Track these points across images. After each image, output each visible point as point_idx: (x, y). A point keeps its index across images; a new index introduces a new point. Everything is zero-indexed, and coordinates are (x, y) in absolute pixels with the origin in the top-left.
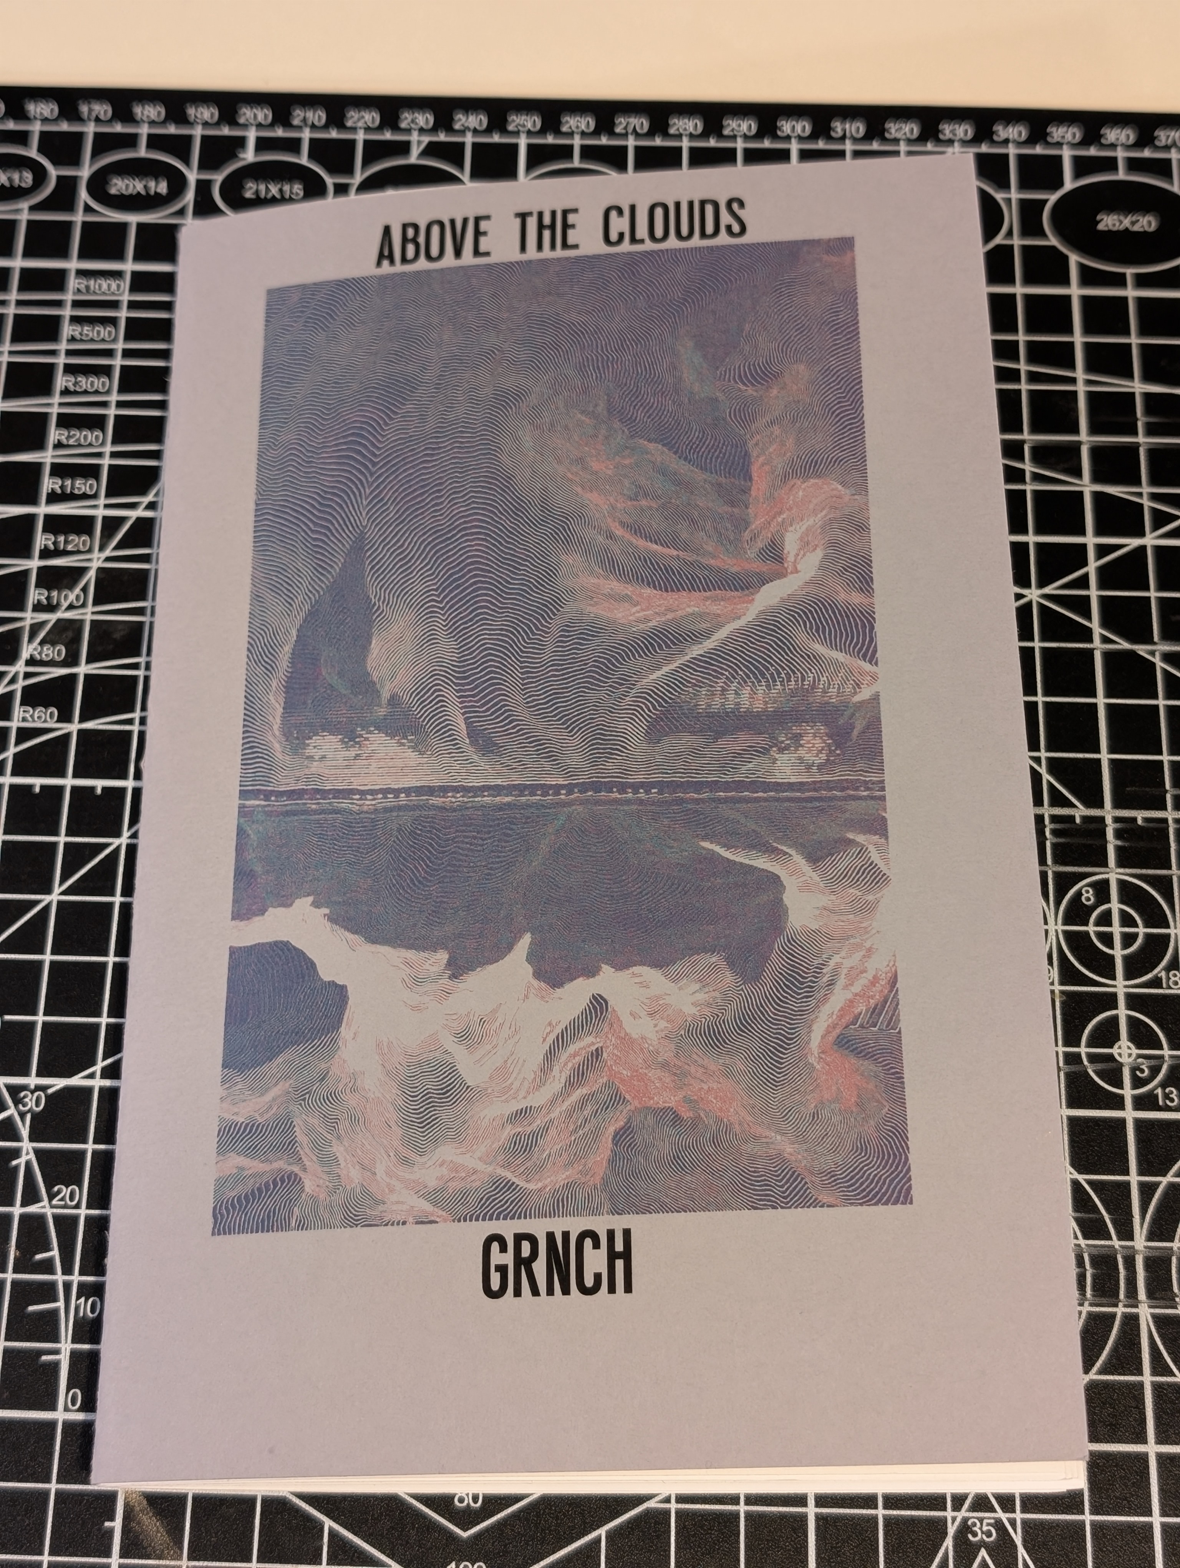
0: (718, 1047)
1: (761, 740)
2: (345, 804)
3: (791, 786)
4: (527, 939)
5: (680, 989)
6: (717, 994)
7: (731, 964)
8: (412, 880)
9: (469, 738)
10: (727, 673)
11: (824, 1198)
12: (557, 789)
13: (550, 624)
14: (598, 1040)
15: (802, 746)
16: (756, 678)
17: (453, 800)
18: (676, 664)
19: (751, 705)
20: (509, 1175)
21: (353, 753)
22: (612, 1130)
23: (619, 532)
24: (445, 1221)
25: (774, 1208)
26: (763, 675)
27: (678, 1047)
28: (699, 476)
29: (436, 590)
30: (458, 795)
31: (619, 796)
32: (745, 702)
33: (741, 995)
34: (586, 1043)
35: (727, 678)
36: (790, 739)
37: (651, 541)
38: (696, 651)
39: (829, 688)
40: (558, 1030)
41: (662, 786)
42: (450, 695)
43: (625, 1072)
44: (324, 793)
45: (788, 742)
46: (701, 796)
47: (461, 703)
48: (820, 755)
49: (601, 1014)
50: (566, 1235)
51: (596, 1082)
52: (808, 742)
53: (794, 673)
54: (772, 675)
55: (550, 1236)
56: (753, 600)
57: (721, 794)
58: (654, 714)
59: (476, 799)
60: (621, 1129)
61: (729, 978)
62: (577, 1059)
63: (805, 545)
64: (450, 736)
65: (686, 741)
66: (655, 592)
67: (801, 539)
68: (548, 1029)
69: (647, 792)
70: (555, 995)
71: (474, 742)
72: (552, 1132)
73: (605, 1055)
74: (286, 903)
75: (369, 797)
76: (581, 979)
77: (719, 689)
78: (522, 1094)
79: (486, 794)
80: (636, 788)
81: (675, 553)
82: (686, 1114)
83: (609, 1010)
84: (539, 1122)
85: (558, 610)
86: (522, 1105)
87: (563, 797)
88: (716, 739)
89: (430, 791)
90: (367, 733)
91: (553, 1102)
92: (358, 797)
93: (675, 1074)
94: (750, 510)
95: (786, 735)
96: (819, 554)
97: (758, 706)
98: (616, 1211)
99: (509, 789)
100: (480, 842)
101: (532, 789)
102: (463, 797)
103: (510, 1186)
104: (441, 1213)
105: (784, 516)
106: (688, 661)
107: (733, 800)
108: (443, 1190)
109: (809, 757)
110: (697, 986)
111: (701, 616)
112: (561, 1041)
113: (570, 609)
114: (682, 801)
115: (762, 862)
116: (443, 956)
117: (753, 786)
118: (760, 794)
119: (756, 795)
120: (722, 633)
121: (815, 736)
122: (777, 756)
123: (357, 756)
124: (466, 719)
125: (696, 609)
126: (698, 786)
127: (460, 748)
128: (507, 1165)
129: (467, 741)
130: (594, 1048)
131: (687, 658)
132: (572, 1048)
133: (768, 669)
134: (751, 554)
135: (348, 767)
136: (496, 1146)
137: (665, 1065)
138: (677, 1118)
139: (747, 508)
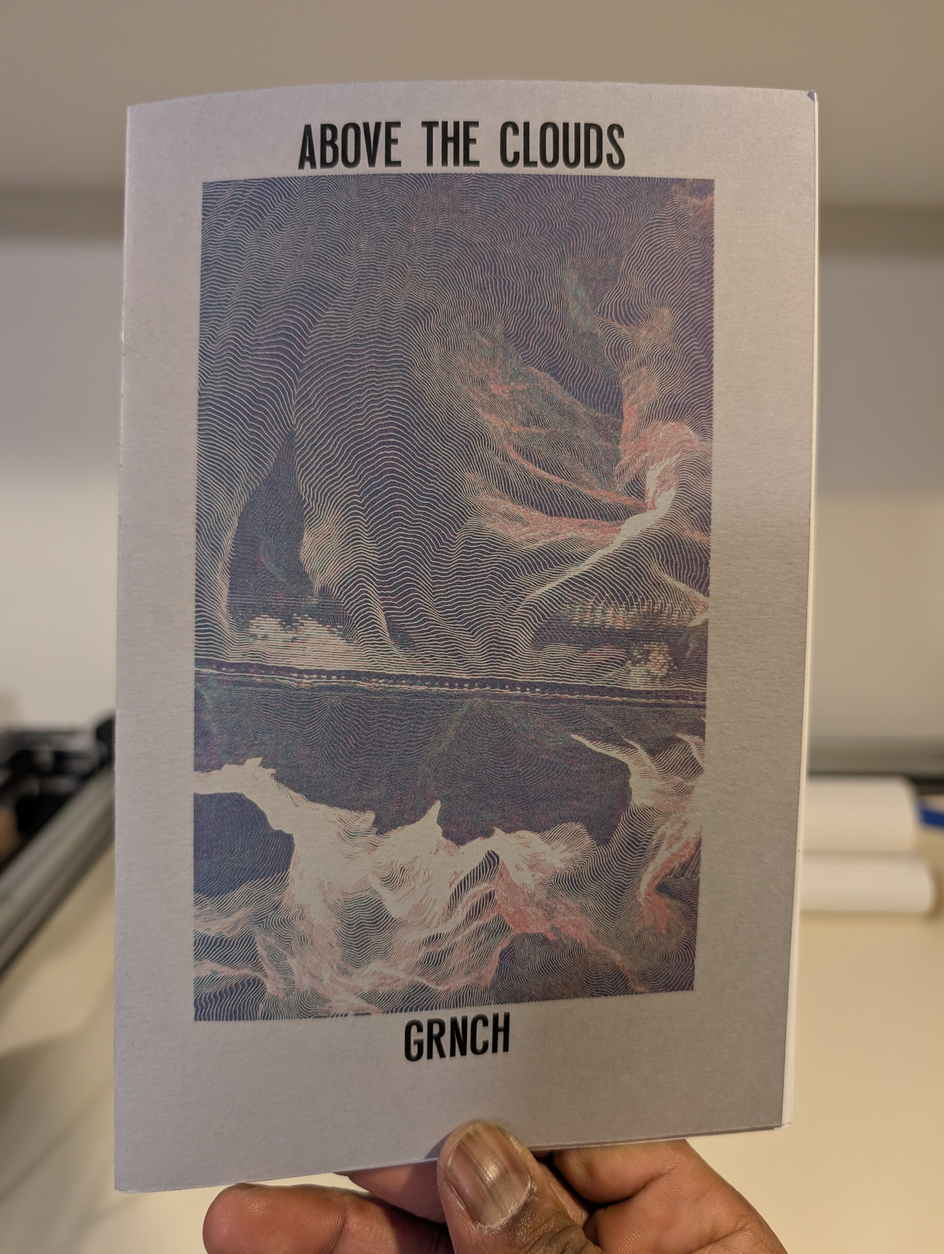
0: (577, 891)
1: (620, 653)
2: (285, 681)
3: (639, 693)
4: (437, 805)
5: (553, 848)
6: (578, 853)
7: (590, 831)
8: (344, 751)
9: (389, 632)
10: (596, 594)
11: (639, 989)
12: (461, 682)
13: (456, 536)
14: (491, 885)
15: (649, 661)
16: (619, 600)
17: (377, 685)
18: (557, 583)
19: (614, 624)
20: (424, 981)
21: (290, 636)
22: (499, 950)
23: (513, 455)
24: (377, 1013)
25: (605, 995)
26: (623, 597)
27: (549, 892)
28: (581, 409)
29: (358, 493)
30: (381, 681)
31: (510, 693)
32: (610, 622)
33: (595, 854)
34: (482, 888)
35: (597, 598)
36: (641, 654)
37: (540, 467)
38: (573, 572)
39: (672, 614)
40: (462, 877)
41: (544, 687)
42: (372, 590)
43: (510, 909)
44: (267, 669)
45: (640, 657)
46: (573, 697)
47: (381, 600)
48: (663, 670)
49: (494, 866)
50: (465, 1021)
51: (488, 917)
52: (654, 658)
53: (647, 598)
54: (630, 598)
55: (454, 1022)
56: (619, 530)
57: (588, 696)
58: (539, 625)
59: (396, 686)
60: (506, 949)
61: (588, 841)
62: (476, 899)
63: (662, 482)
64: (373, 628)
65: (563, 650)
66: (542, 515)
67: (659, 477)
68: (453, 877)
69: (532, 691)
70: (460, 851)
71: (392, 637)
72: (456, 952)
73: (496, 897)
74: (239, 760)
75: (306, 676)
76: (479, 839)
77: (590, 607)
78: (434, 924)
79: (404, 682)
80: (524, 686)
81: (558, 480)
82: (551, 937)
83: (500, 863)
84: (446, 944)
85: (463, 524)
86: (433, 933)
87: (466, 689)
88: (586, 651)
89: (358, 675)
90: (302, 619)
91: (457, 930)
92: (296, 675)
93: (546, 910)
94: (620, 447)
95: (639, 650)
96: (672, 492)
97: (619, 624)
98: (499, 1002)
99: (424, 680)
100: (399, 723)
101: (441, 681)
102: (385, 683)
103: (424, 988)
104: (373, 1007)
105: (647, 454)
106: (566, 581)
107: (597, 702)
108: (375, 992)
109: (654, 671)
110: (564, 847)
111: (578, 541)
112: (463, 886)
113: (472, 522)
114: (558, 700)
115: (615, 753)
116: (370, 816)
117: (611, 691)
118: (617, 699)
119: (614, 699)
120: (594, 559)
121: (659, 654)
122: (631, 668)
123: (294, 639)
124: (386, 615)
125: (575, 534)
126: (571, 689)
127: (382, 640)
128: (422, 975)
129: (388, 635)
130: (488, 891)
131: (566, 577)
132: (471, 892)
133: (627, 593)
134: (620, 487)
135: (286, 648)
136: (414, 960)
137: (539, 904)
138: (545, 940)
139: (618, 443)
